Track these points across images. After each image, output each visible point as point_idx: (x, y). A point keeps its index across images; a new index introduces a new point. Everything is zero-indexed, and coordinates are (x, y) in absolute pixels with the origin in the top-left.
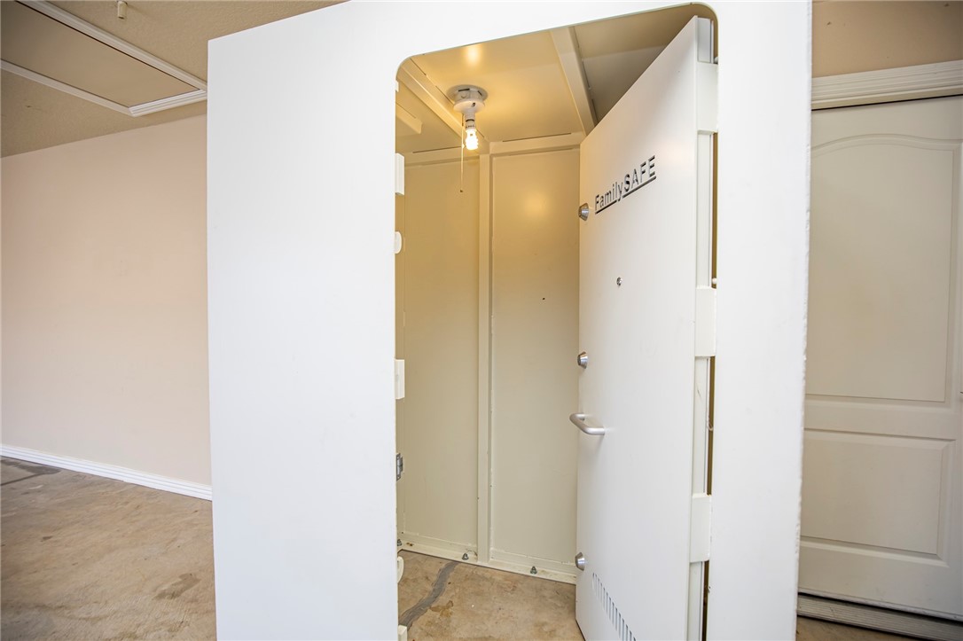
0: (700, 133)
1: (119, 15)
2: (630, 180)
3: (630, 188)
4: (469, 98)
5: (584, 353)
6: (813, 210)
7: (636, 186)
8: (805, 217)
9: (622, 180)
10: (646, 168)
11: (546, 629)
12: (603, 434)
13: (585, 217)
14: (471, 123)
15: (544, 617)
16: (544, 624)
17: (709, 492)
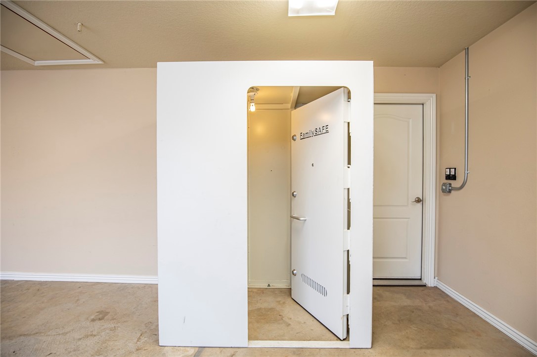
0: (344, 122)
1: (78, 30)
2: (318, 130)
3: (317, 133)
4: (253, 92)
5: (295, 192)
6: (374, 147)
7: (320, 133)
8: (372, 149)
9: (313, 130)
10: (325, 128)
11: (281, 302)
12: (306, 220)
13: (295, 140)
14: (253, 101)
15: (279, 299)
16: (280, 301)
17: (348, 229)
